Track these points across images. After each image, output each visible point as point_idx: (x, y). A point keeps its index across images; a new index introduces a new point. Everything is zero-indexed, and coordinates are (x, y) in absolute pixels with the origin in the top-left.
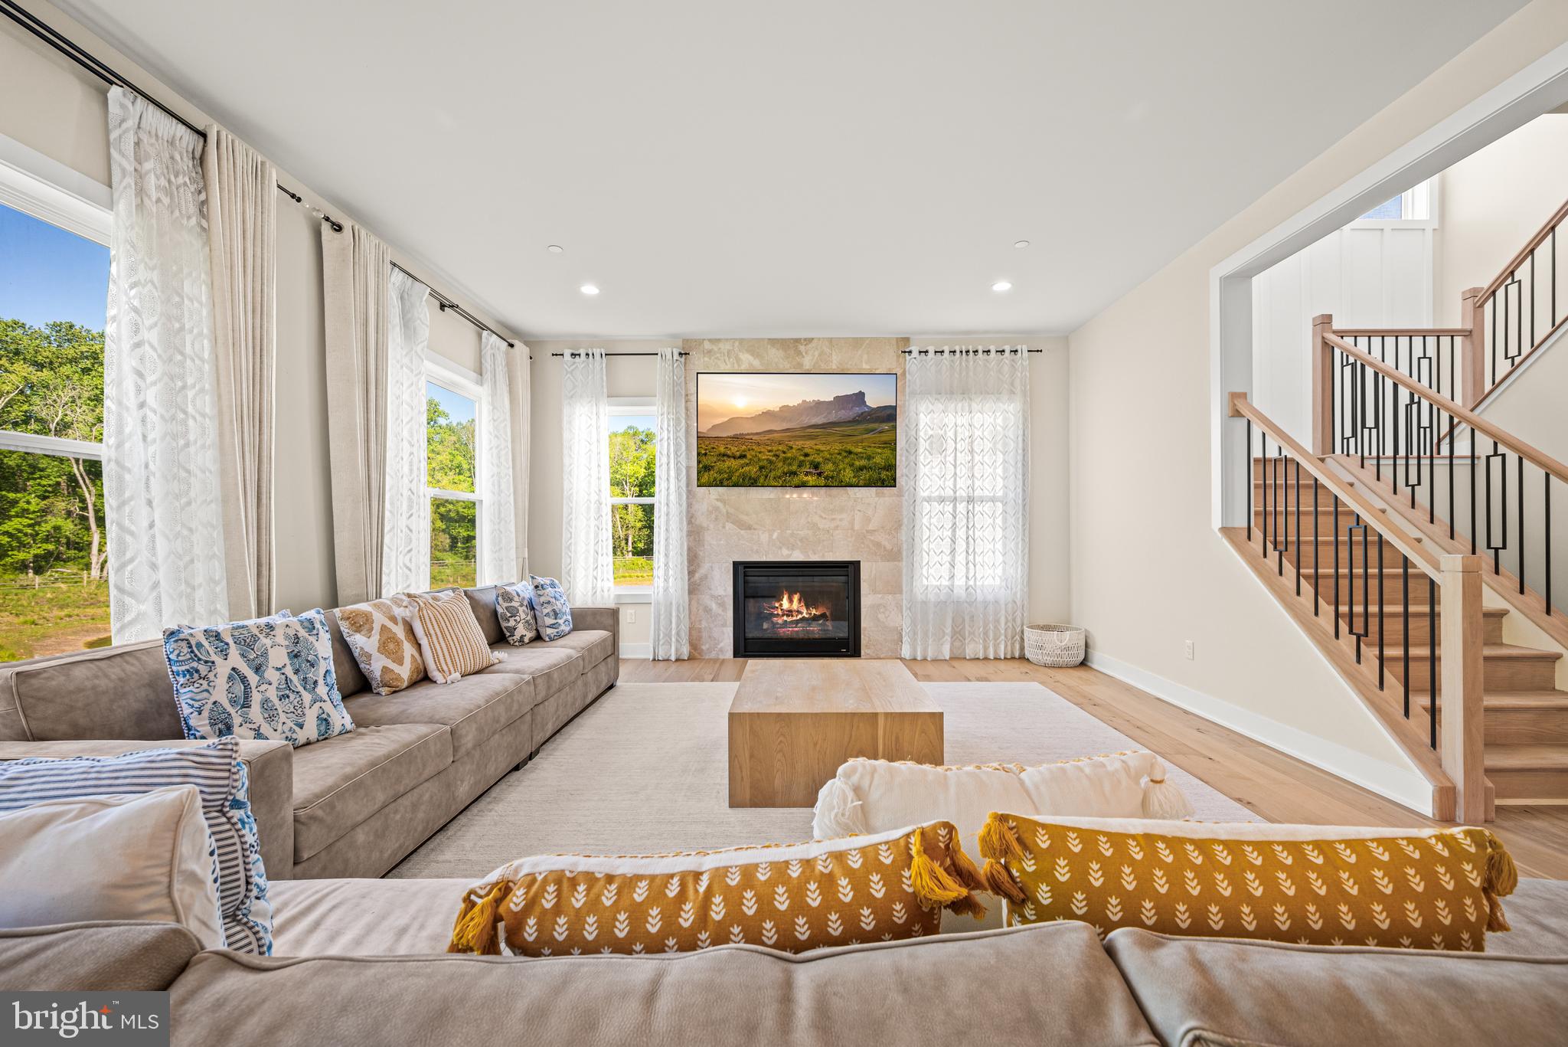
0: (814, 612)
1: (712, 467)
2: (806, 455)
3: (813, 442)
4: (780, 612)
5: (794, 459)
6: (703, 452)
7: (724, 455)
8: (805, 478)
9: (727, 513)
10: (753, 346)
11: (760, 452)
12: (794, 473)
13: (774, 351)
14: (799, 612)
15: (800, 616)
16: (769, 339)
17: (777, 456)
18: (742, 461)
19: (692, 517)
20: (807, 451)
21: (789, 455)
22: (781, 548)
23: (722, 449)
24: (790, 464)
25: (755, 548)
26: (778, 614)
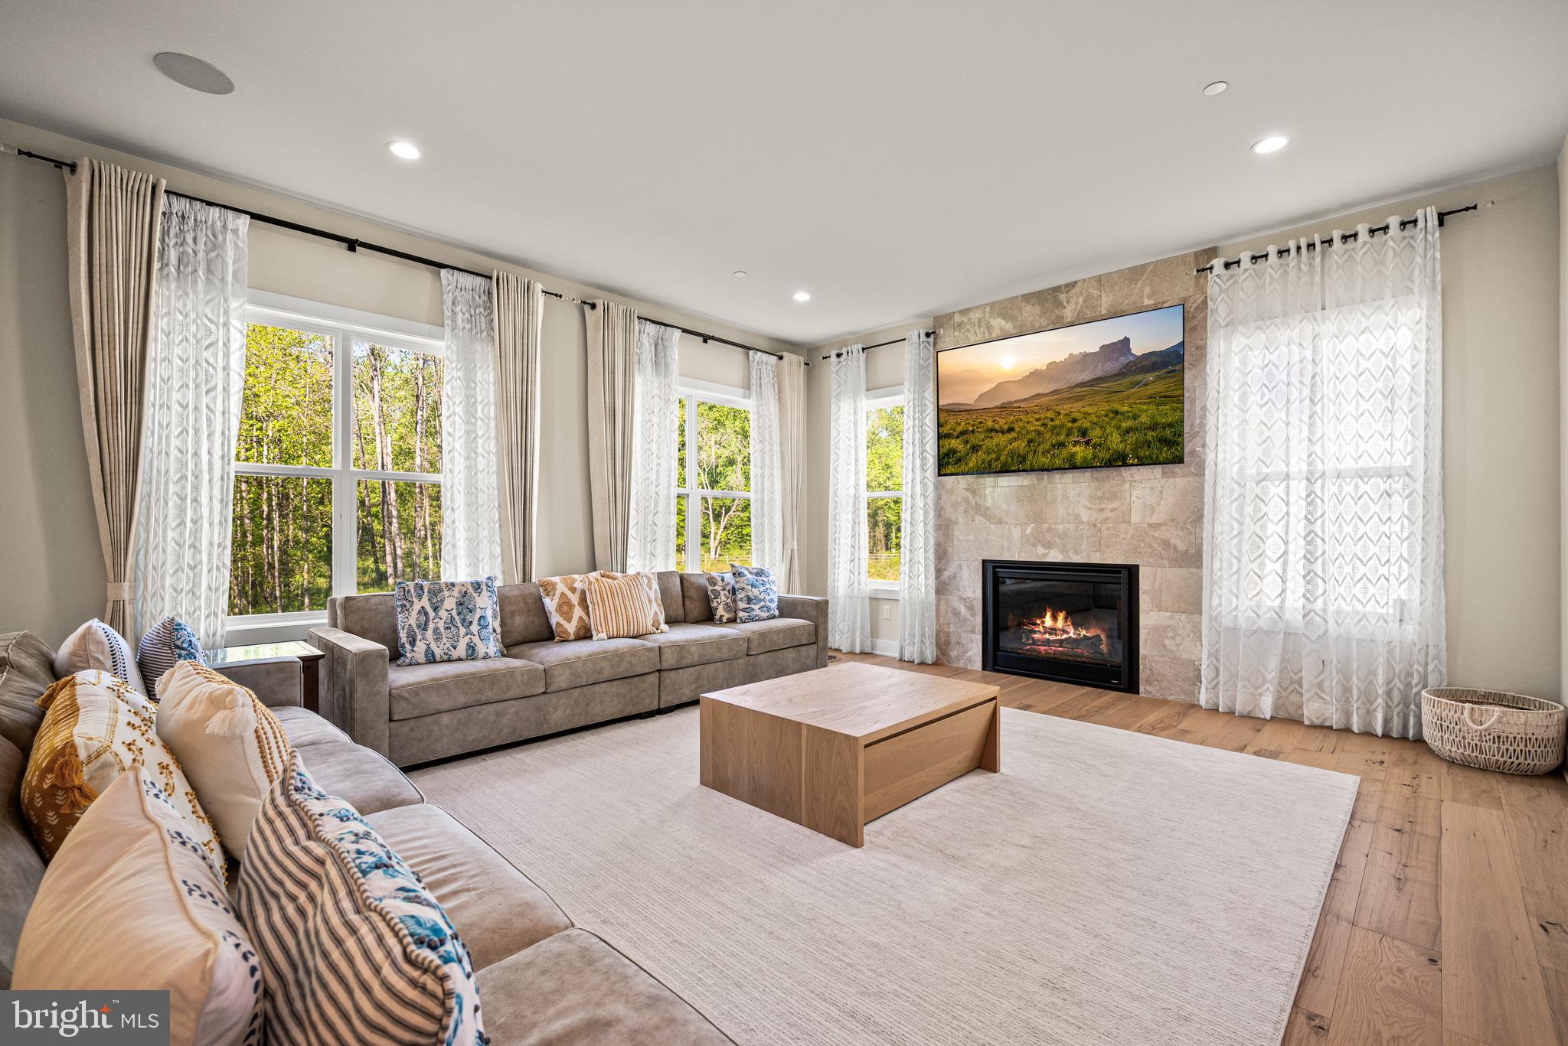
0: (1083, 632)
1: (980, 446)
2: (1074, 421)
3: (1080, 404)
4: (1041, 629)
5: (1062, 426)
6: (971, 429)
7: (992, 430)
8: (1074, 450)
9: (976, 503)
10: (1005, 308)
11: (1028, 423)
12: (1062, 445)
13: (1029, 308)
14: (1064, 631)
15: (1065, 636)
16: (1023, 296)
17: (1045, 425)
18: (1010, 436)
19: (941, 510)
20: (1075, 415)
21: (1057, 422)
22: (1034, 545)
23: (990, 424)
24: (1058, 434)
25: (1006, 545)
26: (1040, 632)
